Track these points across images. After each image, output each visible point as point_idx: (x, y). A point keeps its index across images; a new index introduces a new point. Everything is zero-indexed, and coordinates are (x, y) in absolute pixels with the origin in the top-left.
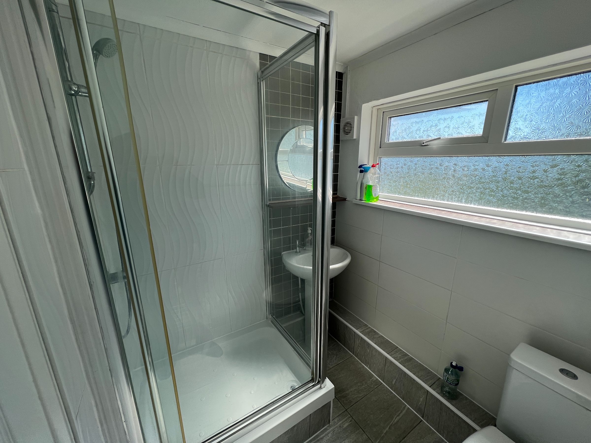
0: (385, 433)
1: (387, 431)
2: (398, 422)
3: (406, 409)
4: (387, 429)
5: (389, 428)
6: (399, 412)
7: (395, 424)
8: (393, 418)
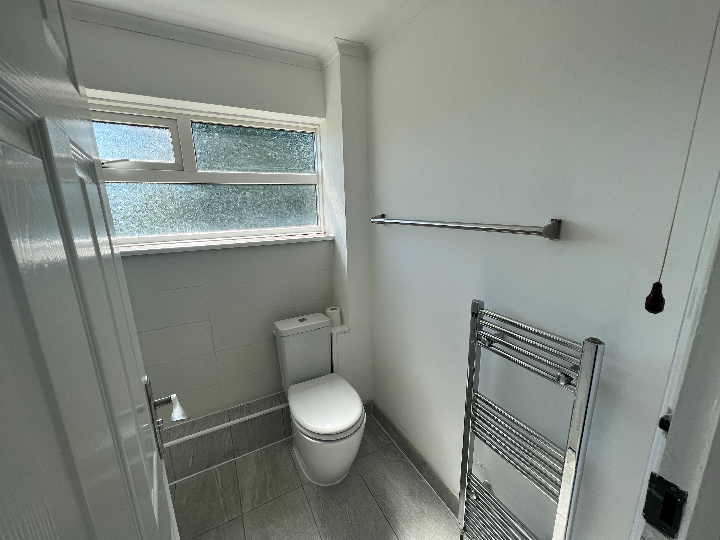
0: (224, 505)
1: (223, 501)
2: (222, 486)
3: (217, 470)
4: (221, 499)
5: (222, 497)
6: (216, 478)
7: (222, 489)
8: (216, 488)
